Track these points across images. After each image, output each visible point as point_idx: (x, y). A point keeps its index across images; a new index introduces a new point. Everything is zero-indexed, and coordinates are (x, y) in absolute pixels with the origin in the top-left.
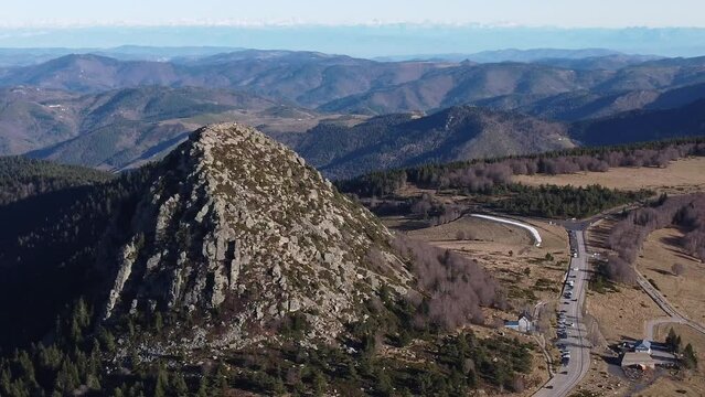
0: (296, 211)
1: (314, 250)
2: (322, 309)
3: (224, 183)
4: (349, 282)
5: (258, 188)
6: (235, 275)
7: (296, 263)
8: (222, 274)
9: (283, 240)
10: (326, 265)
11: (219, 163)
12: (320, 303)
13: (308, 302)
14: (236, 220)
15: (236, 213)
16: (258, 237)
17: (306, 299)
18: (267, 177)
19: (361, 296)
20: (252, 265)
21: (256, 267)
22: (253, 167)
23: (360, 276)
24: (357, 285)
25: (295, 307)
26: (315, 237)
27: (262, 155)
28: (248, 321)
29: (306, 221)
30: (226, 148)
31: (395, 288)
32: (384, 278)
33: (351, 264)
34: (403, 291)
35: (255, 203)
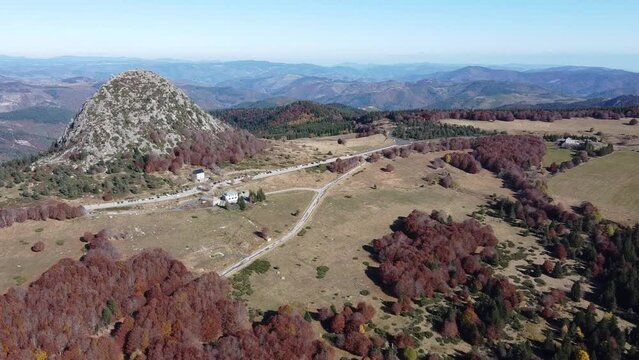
0: (132, 109)
1: (120, 127)
2: (98, 153)
3: (103, 94)
4: (127, 143)
5: (120, 98)
7: (105, 131)
9: (107, 121)
10: (121, 135)
11: (111, 86)
12: (100, 150)
14: (93, 110)
16: (97, 118)
17: (95, 148)
18: (131, 93)
19: (126, 150)
20: (85, 130)
21: (87, 131)
22: (127, 89)
23: (137, 142)
24: (128, 146)
25: (88, 148)
26: (127, 122)
27: (140, 83)
28: (67, 153)
29: (131, 115)
30: (122, 80)
31: (154, 150)
32: (151, 145)
33: (138, 136)
34: (157, 152)
35: (110, 104)
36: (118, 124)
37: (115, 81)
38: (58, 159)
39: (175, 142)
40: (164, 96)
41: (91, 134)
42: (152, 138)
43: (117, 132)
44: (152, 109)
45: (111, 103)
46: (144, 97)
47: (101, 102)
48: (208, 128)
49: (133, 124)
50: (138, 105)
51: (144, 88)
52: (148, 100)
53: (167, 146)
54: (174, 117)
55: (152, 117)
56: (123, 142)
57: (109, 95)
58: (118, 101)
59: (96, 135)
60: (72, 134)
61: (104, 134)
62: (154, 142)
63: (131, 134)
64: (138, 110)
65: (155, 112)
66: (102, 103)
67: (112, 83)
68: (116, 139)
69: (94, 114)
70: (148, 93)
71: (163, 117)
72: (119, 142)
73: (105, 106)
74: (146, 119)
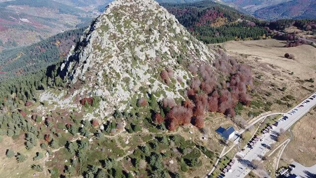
0: (137, 42)
1: (129, 65)
2: (110, 98)
3: (106, 24)
4: (139, 85)
5: (123, 29)
6: (84, 70)
7: (114, 71)
8: (80, 69)
9: (114, 58)
10: (131, 75)
11: (112, 14)
12: (112, 95)
13: (107, 93)
14: (98, 44)
15: (100, 40)
16: (104, 54)
17: (107, 91)
18: (133, 23)
19: (140, 95)
20: (93, 68)
21: (95, 69)
22: (128, 18)
23: (149, 83)
24: (141, 89)
25: (99, 93)
26: (135, 59)
27: (140, 11)
28: (77, 95)
29: (137, 49)
30: (121, 7)
31: (167, 93)
32: (164, 86)
33: (149, 75)
34: (170, 95)
35: (114, 37)
36: (125, 61)
37: (115, 9)
38: (67, 101)
39: (184, 81)
40: (163, 25)
41: (100, 73)
42: (162, 76)
43: (127, 71)
44: (155, 41)
45: (114, 35)
46: (146, 27)
47: (105, 33)
48: (205, 58)
49: (141, 62)
50: (142, 38)
51: (144, 17)
52: (150, 31)
53: (178, 87)
54: (176, 48)
55: (157, 51)
56: (135, 84)
57: (111, 25)
58: (122, 33)
59: (105, 76)
60: (78, 71)
61: (114, 74)
62: (166, 82)
63: (140, 73)
64: (143, 43)
65: (158, 44)
66: (106, 36)
67: (112, 11)
68: (127, 80)
69: (100, 49)
70: (149, 23)
71: (166, 49)
72: (131, 85)
73: (109, 39)
74: (152, 54)
